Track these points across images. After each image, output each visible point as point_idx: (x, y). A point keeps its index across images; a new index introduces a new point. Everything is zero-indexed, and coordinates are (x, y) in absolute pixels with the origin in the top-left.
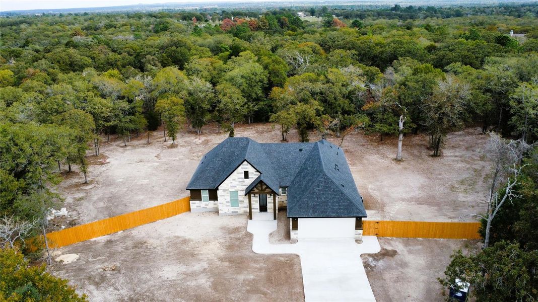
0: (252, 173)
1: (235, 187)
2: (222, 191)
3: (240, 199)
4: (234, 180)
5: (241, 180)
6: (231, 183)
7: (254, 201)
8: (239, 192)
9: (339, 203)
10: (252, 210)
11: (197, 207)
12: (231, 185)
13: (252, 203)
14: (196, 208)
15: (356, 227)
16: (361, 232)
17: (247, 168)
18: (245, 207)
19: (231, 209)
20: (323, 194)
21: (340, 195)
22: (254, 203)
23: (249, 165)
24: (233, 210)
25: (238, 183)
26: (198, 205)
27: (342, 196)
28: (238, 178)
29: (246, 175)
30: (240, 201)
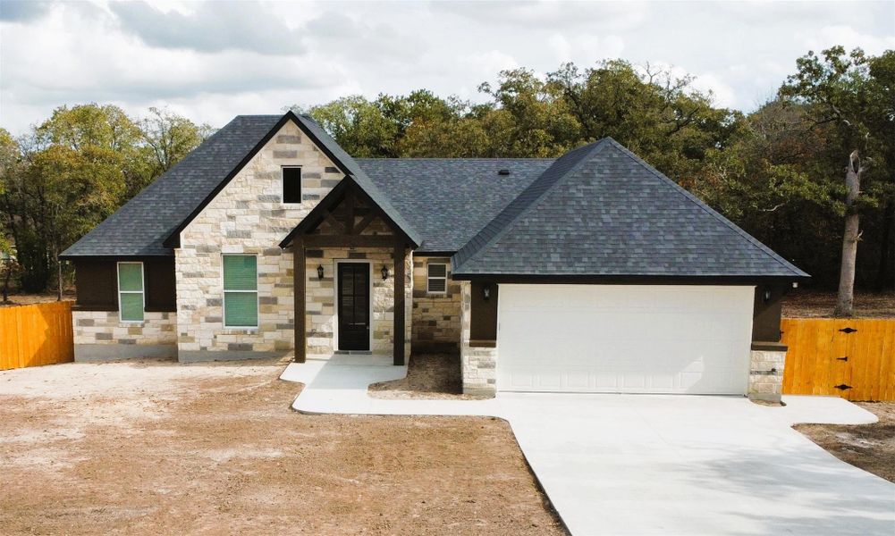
0: (317, 176)
1: (248, 235)
2: (193, 251)
3: (264, 289)
4: (244, 203)
5: (269, 206)
6: (231, 218)
7: (316, 300)
8: (260, 259)
9: (678, 234)
10: (310, 341)
11: (99, 336)
12: (232, 225)
13: (309, 306)
14: (92, 340)
15: (755, 337)
16: (776, 359)
17: (293, 155)
18: (280, 327)
19: (227, 336)
20: (607, 204)
21: (683, 207)
22: (318, 307)
23: (305, 138)
24: (232, 339)
25: (255, 219)
26: (102, 330)
27: (690, 211)
28: (261, 199)
29: (292, 184)
30: (266, 300)
